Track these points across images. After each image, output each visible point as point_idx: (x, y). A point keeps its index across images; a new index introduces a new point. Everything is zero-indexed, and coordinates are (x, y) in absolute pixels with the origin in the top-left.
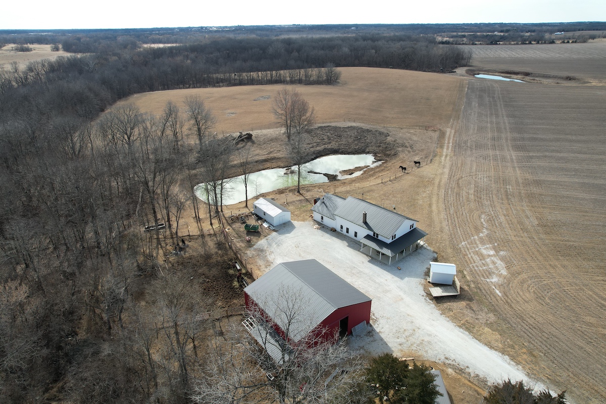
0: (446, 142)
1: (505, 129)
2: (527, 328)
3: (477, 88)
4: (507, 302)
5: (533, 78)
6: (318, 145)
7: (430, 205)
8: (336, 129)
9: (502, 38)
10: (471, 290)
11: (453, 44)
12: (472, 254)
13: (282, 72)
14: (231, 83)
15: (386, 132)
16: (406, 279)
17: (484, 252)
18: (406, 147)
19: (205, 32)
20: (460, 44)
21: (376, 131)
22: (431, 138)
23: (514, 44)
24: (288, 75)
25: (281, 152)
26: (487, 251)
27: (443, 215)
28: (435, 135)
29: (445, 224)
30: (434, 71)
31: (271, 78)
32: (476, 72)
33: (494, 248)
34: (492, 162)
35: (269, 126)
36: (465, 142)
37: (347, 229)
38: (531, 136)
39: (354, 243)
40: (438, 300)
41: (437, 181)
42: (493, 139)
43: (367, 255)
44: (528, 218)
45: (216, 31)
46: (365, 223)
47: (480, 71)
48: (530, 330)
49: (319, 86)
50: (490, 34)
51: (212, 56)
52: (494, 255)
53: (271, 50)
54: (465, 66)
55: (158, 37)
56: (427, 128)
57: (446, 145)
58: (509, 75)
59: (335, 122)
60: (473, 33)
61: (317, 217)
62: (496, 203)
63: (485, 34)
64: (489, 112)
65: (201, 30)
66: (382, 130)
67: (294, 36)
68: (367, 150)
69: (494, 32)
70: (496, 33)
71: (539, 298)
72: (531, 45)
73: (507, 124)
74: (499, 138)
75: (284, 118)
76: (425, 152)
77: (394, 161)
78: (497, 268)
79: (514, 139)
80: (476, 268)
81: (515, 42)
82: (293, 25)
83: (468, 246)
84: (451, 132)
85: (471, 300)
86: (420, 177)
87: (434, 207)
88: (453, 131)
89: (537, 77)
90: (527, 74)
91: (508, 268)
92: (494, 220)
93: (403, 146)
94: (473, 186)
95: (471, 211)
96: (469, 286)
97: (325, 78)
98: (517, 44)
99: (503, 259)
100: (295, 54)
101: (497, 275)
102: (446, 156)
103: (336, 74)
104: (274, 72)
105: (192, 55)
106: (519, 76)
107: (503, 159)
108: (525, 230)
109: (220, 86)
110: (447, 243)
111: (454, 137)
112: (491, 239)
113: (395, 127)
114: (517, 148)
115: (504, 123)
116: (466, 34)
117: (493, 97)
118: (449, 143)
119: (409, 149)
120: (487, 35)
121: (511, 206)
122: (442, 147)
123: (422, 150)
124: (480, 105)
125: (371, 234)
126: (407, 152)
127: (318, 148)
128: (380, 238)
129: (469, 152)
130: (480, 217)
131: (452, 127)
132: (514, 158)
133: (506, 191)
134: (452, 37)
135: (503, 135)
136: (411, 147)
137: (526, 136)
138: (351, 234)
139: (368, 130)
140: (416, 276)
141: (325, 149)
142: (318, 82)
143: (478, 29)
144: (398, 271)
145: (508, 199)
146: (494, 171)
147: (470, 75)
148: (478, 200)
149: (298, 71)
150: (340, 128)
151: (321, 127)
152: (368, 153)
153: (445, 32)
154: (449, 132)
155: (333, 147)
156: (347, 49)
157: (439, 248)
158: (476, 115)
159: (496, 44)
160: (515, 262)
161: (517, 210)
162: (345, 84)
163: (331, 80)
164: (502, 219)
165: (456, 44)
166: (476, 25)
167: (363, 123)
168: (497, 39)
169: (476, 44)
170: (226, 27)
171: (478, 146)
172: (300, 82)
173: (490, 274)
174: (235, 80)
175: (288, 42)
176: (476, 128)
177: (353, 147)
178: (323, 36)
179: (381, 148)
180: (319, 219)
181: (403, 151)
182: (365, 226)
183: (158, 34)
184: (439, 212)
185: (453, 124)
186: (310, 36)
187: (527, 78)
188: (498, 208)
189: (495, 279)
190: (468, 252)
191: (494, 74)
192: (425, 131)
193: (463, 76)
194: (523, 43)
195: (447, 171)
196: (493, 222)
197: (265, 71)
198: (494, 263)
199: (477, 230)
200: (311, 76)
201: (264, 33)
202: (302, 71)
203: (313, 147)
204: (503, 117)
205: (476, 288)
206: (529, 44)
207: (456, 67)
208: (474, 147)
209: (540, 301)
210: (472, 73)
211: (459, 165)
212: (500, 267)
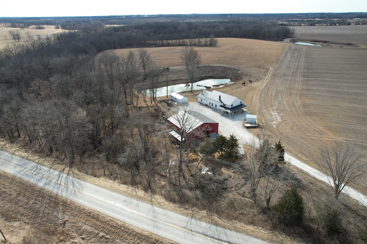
0: (268, 73)
1: (301, 68)
2: (283, 136)
3: (293, 49)
4: (277, 129)
5: (328, 44)
6: (202, 74)
7: (253, 97)
8: (212, 67)
9: (319, 22)
10: (263, 126)
11: (288, 25)
12: (267, 114)
13: (185, 40)
14: (157, 46)
15: (238, 69)
16: (236, 121)
17: (273, 113)
18: (247, 75)
19: (141, 18)
20: (292, 26)
21: (233, 68)
22: (261, 72)
23: (325, 26)
24: (188, 41)
25: (184, 77)
26: (274, 114)
27: (258, 101)
28: (263, 71)
29: (257, 104)
30: (272, 40)
31: (179, 43)
32: (296, 41)
33: (278, 113)
34: (289, 82)
35: (178, 65)
36: (278, 74)
37: (212, 104)
38: (314, 71)
39: (215, 110)
40: (248, 128)
41: (258, 89)
42: (293, 72)
43: (220, 114)
44: (297, 102)
45: (147, 18)
46: (220, 100)
47: (299, 40)
48: (284, 137)
49: (206, 47)
50: (313, 19)
51: (146, 31)
52: (277, 115)
53: (179, 28)
54: (290, 37)
55: (113, 21)
56: (259, 67)
57: (268, 75)
58: (315, 43)
59: (212, 64)
60: (302, 19)
61: (199, 100)
62: (284, 97)
63: (309, 19)
64: (295, 60)
65: (138, 17)
66: (237, 68)
67: (193, 21)
68: (227, 77)
69: (316, 18)
70: (317, 19)
71: (291, 128)
72: (335, 26)
73: (303, 66)
74: (296, 72)
75: (186, 60)
76: (256, 78)
77: (240, 81)
78: (277, 119)
79: (304, 73)
80: (267, 119)
81: (326, 24)
82: (193, 14)
83: (266, 112)
84: (272, 69)
85: (262, 128)
86: (251, 87)
87: (254, 98)
88: (273, 69)
89: (331, 43)
90: (325, 42)
91: (282, 119)
92: (281, 103)
93: (246, 75)
94: (275, 90)
95: (271, 99)
96: (263, 124)
97: (209, 43)
98: (327, 25)
99: (280, 116)
100: (193, 30)
101: (276, 121)
102: (267, 80)
103: (215, 41)
104: (181, 40)
105: (136, 31)
106: (321, 43)
107: (295, 81)
108: (294, 106)
109: (151, 47)
110: (257, 110)
111: (273, 71)
112: (277, 109)
113: (243, 67)
114: (304, 76)
115: (302, 65)
116: (298, 19)
117: (300, 53)
118: (269, 74)
119: (249, 76)
120: (310, 20)
121: (291, 98)
122: (266, 76)
123: (255, 77)
124: (291, 57)
125: (222, 104)
126: (247, 78)
127: (202, 76)
128: (226, 106)
129: (279, 78)
130: (275, 102)
131: (273, 67)
132: (301, 80)
133: (291, 93)
134: (288, 21)
135: (299, 71)
136: (250, 75)
137: (311, 71)
138: (214, 106)
139: (229, 68)
140: (240, 120)
141: (206, 76)
142: (205, 45)
143: (306, 17)
144: (233, 119)
145: (290, 95)
146: (288, 85)
147: (292, 42)
148: (276, 96)
149: (194, 39)
150: (215, 67)
151: (204, 66)
152: (228, 78)
153: (285, 18)
154: (271, 69)
155: (210, 75)
156: (223, 28)
157: (253, 112)
158: (288, 62)
159: (314, 25)
160: (285, 117)
161: (293, 99)
162: (220, 46)
163: (212, 45)
164: (285, 102)
165: (289, 26)
166: (306, 14)
167: (227, 65)
168: (315, 22)
169: (302, 26)
170: (153, 15)
171: (284, 75)
172: (195, 45)
173: (273, 121)
174: (160, 44)
175: (190, 24)
176: (286, 67)
177: (220, 75)
178: (210, 21)
179: (234, 76)
180: (200, 101)
181: (245, 77)
182: (220, 101)
183: (114, 19)
184: (256, 100)
185: (274, 65)
186: (202, 21)
187: (325, 44)
188: (285, 99)
189: (275, 122)
190: (265, 114)
191: (307, 42)
192: (259, 69)
193: (287, 43)
194: (331, 25)
195: (264, 85)
196: (280, 104)
197: (176, 39)
198: (276, 117)
199: (272, 106)
200: (201, 42)
201: (175, 19)
202: (197, 40)
203: (200, 75)
204: (302, 62)
205: (265, 125)
206: (334, 25)
207: (285, 38)
208: (282, 76)
209: (292, 129)
210: (294, 41)
211: (272, 83)
212: (278, 119)
